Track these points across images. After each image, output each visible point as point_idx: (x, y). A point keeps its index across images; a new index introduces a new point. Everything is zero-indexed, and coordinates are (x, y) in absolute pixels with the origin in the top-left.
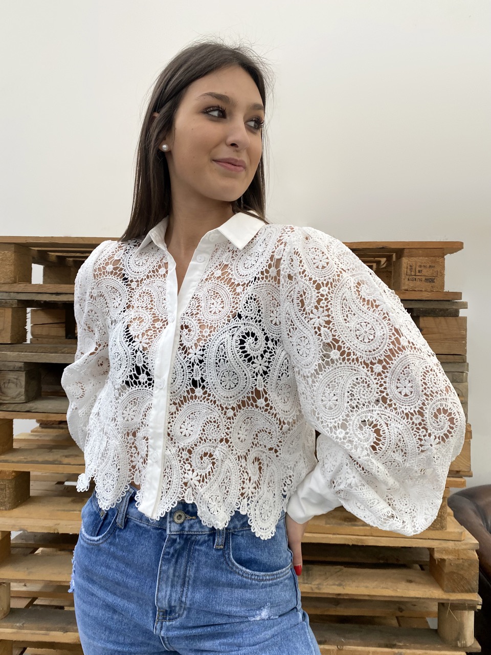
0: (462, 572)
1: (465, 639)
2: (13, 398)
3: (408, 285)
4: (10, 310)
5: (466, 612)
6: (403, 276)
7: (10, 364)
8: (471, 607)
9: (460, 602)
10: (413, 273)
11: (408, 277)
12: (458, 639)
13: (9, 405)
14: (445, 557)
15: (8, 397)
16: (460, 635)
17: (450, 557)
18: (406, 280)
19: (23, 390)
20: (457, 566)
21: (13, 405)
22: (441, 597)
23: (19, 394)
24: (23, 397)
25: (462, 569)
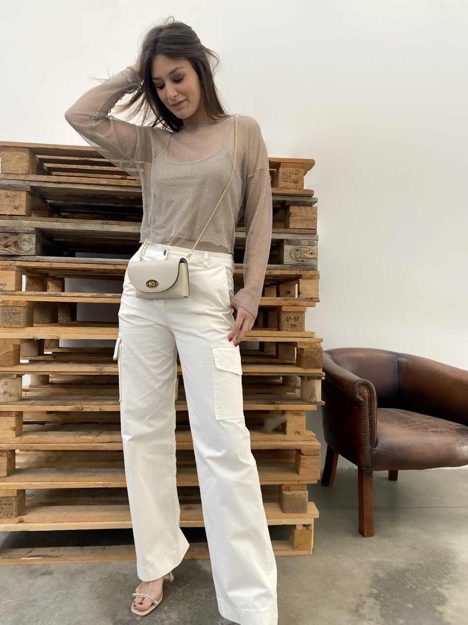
0: (313, 356)
1: (315, 397)
2: (27, 252)
3: (283, 184)
4: (25, 193)
5: (316, 381)
6: (280, 180)
7: (25, 229)
8: (320, 378)
9: (313, 375)
10: (286, 177)
11: (282, 180)
12: (312, 397)
13: (23, 257)
14: (303, 347)
15: (23, 251)
16: (313, 395)
17: (307, 347)
18: (282, 181)
19: (34, 246)
20: (311, 352)
21: (27, 257)
22: (301, 372)
23: (31, 249)
24: (34, 251)
25: (314, 354)
